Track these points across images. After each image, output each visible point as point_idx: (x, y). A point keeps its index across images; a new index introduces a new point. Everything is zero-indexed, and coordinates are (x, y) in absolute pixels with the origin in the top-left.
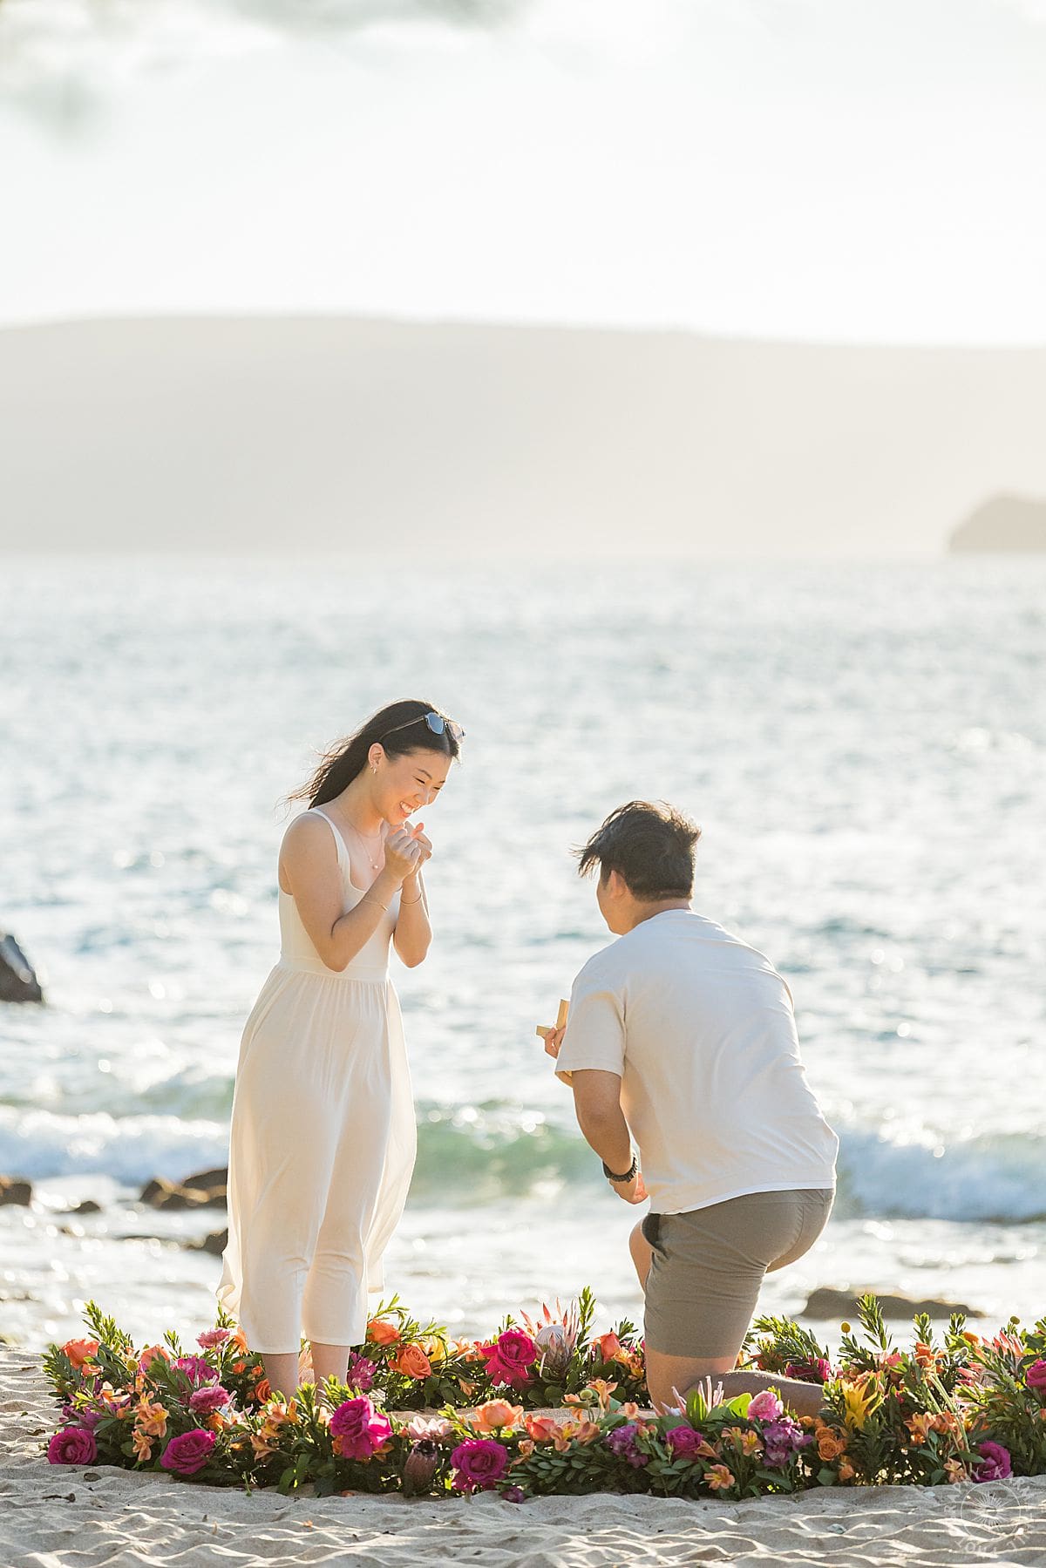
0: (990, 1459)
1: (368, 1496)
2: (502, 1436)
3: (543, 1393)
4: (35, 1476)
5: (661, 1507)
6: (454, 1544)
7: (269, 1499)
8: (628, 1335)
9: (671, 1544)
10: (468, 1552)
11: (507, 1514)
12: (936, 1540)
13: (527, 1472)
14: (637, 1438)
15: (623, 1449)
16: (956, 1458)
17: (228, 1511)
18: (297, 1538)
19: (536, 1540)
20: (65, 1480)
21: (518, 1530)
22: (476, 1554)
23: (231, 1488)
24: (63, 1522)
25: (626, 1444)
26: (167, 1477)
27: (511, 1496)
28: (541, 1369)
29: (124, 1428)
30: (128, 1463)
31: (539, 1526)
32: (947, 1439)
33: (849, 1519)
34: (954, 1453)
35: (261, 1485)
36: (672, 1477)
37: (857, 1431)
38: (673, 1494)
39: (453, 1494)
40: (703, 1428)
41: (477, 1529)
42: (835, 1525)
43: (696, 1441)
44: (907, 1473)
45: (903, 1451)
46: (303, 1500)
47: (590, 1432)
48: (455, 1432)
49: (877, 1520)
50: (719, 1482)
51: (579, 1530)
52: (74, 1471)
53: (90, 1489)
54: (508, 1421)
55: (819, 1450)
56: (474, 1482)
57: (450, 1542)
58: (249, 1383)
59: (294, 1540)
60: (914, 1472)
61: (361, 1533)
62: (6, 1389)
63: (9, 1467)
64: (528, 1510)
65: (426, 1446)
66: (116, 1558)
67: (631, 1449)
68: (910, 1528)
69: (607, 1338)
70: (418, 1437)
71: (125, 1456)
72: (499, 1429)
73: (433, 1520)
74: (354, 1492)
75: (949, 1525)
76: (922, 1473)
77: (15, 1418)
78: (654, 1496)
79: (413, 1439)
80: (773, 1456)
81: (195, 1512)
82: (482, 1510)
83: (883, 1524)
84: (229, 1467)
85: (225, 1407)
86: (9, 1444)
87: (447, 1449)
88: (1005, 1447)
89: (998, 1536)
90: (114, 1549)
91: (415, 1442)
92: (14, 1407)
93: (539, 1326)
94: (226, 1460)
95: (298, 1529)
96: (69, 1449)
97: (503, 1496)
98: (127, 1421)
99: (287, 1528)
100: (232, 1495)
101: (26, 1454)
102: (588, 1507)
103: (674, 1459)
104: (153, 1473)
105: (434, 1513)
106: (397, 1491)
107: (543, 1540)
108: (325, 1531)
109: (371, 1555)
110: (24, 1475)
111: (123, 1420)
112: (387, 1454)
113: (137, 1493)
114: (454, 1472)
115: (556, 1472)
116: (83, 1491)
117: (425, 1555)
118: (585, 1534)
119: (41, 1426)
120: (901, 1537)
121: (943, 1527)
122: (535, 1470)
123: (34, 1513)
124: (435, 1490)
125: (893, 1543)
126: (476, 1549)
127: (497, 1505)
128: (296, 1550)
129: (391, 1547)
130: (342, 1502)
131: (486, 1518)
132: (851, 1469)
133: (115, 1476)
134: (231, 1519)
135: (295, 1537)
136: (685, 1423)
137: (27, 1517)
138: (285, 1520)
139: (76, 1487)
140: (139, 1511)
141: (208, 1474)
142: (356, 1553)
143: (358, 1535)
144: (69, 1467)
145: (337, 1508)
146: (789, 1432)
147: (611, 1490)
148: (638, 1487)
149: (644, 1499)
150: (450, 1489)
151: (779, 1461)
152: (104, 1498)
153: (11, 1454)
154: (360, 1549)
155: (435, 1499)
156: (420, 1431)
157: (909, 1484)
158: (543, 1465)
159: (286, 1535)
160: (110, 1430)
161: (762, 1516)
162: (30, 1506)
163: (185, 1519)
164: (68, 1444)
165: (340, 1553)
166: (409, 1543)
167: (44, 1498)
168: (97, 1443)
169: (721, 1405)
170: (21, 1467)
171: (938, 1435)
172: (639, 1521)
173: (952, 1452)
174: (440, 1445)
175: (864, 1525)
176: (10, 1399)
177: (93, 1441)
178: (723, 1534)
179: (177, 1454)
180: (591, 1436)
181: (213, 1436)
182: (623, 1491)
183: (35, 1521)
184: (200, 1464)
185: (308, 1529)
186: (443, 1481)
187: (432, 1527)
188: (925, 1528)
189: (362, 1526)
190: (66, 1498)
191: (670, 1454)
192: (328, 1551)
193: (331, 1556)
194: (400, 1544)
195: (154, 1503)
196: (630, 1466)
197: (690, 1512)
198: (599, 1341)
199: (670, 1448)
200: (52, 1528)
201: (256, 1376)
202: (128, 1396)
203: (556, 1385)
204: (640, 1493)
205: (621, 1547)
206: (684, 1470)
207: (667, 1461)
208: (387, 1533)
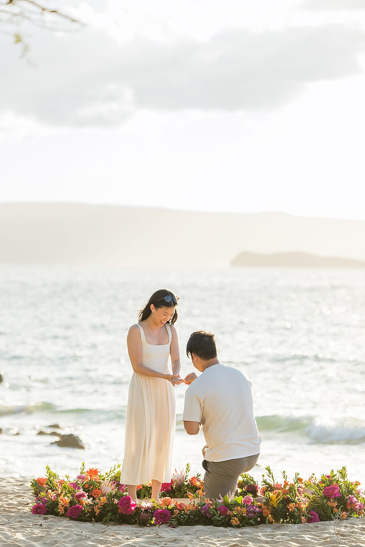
0: (312, 516)
1: (129, 525)
2: (169, 508)
3: (175, 494)
4: (29, 518)
5: (217, 530)
6: (158, 541)
7: (99, 526)
8: (199, 477)
9: (223, 542)
10: (163, 544)
11: (171, 531)
12: (302, 542)
13: (177, 519)
14: (209, 509)
15: (205, 512)
16: (303, 515)
17: (87, 529)
18: (111, 539)
19: (183, 540)
20: (37, 519)
21: (177, 537)
22: (165, 544)
23: (88, 522)
24: (40, 533)
25: (206, 511)
26: (68, 519)
27: (172, 526)
28: (174, 487)
29: (55, 504)
30: (57, 514)
31: (182, 536)
32: (300, 510)
33: (274, 535)
34: (302, 514)
35: (97, 521)
36: (219, 521)
37: (274, 508)
38: (220, 526)
39: (154, 525)
40: (228, 506)
41: (164, 537)
42: (270, 536)
43: (226, 511)
44: (288, 520)
45: (287, 514)
46: (110, 527)
47: (195, 507)
48: (155, 507)
49: (283, 535)
50: (235, 523)
51: (195, 537)
52: (40, 516)
53: (46, 522)
54: (170, 504)
55: (263, 513)
56: (160, 521)
57: (156, 540)
58: (89, 490)
59: (109, 539)
60: (290, 520)
61: (129, 537)
62: (16, 491)
63: (20, 515)
64: (177, 530)
65: (146, 511)
66: (57, 544)
67: (208, 512)
68: (294, 537)
69: (193, 478)
70: (144, 508)
71: (55, 512)
72: (168, 506)
73: (149, 533)
74: (125, 524)
75: (305, 537)
76: (293, 520)
77: (20, 500)
78: (214, 526)
79: (142, 508)
80: (250, 515)
81: (78, 530)
82: (164, 530)
83: (285, 536)
84: (87, 516)
85: (85, 498)
86: (19, 508)
87: (152, 512)
88: (317, 512)
89: (321, 541)
90: (56, 542)
91: (143, 510)
92: (20, 496)
93: (174, 474)
94: (86, 514)
95: (111, 536)
96: (38, 510)
97: (169, 526)
98: (56, 502)
99: (107, 535)
100: (88, 525)
101: (26, 511)
102: (195, 530)
103: (220, 515)
104: (64, 518)
105: (150, 531)
106: (137, 524)
107: (185, 540)
108: (119, 537)
109: (134, 545)
110: (25, 517)
111: (55, 502)
112: (134, 513)
113: (60, 523)
114: (154, 519)
115: (186, 519)
116: (44, 523)
117: (150, 545)
118: (196, 539)
119: (28, 502)
120: (292, 540)
121: (304, 537)
122: (179, 518)
123: (30, 530)
124: (149, 524)
125: (290, 542)
126: (165, 543)
127: (168, 529)
128: (110, 542)
129: (139, 542)
130: (122, 527)
131: (165, 533)
132: (272, 519)
133: (53, 518)
134: (89, 532)
135: (110, 538)
136: (223, 505)
137: (28, 531)
138: (106, 533)
139: (42, 522)
140: (62, 529)
141: (81, 518)
142: (130, 544)
143: (129, 538)
144: (38, 515)
145: (120, 529)
146: (255, 507)
147: (201, 524)
148: (209, 524)
149: (212, 527)
150: (153, 523)
151: (251, 516)
152: (51, 525)
153: (20, 511)
154: (130, 542)
155: (148, 526)
156: (144, 506)
157: (289, 523)
158: (182, 517)
159: (107, 538)
160: (50, 505)
161: (248, 533)
162: (29, 528)
163: (75, 532)
164: (38, 509)
165: (125, 544)
166: (144, 541)
167: (33, 525)
168: (47, 508)
169: (233, 499)
170: (24, 515)
171: (297, 509)
172: (211, 534)
173: (301, 514)
174: (150, 510)
175: (279, 536)
176: (18, 494)
177: (46, 507)
178: (238, 539)
179: (71, 513)
180: (195, 508)
181: (82, 507)
182: (205, 525)
183: (31, 532)
184: (78, 515)
185: (113, 536)
186: (151, 521)
187: (150, 535)
188: (298, 538)
189: (129, 535)
190: (39, 525)
191: (219, 514)
192: (120, 543)
193: (122, 545)
194: (142, 541)
195: (66, 527)
196: (207, 517)
197: (226, 532)
198: (191, 479)
199: (219, 512)
200: (36, 534)
201: (92, 489)
202: (56, 494)
203: (178, 492)
204: (210, 525)
205: (209, 543)
206: (223, 519)
207: (218, 516)
208: (137, 537)
